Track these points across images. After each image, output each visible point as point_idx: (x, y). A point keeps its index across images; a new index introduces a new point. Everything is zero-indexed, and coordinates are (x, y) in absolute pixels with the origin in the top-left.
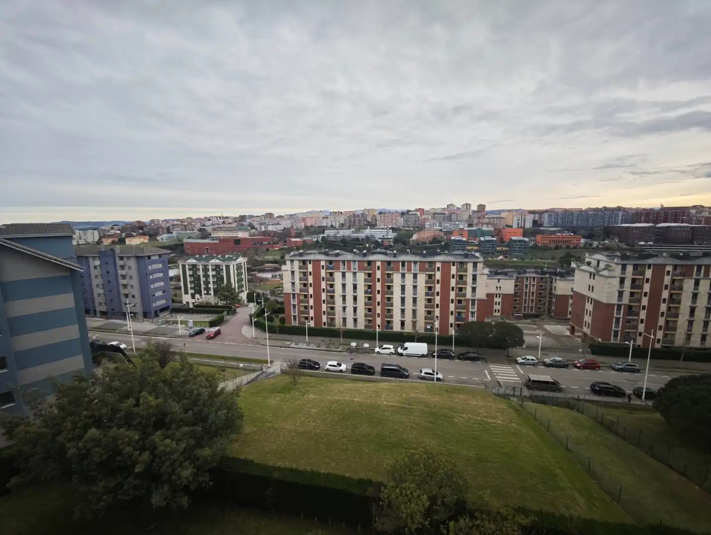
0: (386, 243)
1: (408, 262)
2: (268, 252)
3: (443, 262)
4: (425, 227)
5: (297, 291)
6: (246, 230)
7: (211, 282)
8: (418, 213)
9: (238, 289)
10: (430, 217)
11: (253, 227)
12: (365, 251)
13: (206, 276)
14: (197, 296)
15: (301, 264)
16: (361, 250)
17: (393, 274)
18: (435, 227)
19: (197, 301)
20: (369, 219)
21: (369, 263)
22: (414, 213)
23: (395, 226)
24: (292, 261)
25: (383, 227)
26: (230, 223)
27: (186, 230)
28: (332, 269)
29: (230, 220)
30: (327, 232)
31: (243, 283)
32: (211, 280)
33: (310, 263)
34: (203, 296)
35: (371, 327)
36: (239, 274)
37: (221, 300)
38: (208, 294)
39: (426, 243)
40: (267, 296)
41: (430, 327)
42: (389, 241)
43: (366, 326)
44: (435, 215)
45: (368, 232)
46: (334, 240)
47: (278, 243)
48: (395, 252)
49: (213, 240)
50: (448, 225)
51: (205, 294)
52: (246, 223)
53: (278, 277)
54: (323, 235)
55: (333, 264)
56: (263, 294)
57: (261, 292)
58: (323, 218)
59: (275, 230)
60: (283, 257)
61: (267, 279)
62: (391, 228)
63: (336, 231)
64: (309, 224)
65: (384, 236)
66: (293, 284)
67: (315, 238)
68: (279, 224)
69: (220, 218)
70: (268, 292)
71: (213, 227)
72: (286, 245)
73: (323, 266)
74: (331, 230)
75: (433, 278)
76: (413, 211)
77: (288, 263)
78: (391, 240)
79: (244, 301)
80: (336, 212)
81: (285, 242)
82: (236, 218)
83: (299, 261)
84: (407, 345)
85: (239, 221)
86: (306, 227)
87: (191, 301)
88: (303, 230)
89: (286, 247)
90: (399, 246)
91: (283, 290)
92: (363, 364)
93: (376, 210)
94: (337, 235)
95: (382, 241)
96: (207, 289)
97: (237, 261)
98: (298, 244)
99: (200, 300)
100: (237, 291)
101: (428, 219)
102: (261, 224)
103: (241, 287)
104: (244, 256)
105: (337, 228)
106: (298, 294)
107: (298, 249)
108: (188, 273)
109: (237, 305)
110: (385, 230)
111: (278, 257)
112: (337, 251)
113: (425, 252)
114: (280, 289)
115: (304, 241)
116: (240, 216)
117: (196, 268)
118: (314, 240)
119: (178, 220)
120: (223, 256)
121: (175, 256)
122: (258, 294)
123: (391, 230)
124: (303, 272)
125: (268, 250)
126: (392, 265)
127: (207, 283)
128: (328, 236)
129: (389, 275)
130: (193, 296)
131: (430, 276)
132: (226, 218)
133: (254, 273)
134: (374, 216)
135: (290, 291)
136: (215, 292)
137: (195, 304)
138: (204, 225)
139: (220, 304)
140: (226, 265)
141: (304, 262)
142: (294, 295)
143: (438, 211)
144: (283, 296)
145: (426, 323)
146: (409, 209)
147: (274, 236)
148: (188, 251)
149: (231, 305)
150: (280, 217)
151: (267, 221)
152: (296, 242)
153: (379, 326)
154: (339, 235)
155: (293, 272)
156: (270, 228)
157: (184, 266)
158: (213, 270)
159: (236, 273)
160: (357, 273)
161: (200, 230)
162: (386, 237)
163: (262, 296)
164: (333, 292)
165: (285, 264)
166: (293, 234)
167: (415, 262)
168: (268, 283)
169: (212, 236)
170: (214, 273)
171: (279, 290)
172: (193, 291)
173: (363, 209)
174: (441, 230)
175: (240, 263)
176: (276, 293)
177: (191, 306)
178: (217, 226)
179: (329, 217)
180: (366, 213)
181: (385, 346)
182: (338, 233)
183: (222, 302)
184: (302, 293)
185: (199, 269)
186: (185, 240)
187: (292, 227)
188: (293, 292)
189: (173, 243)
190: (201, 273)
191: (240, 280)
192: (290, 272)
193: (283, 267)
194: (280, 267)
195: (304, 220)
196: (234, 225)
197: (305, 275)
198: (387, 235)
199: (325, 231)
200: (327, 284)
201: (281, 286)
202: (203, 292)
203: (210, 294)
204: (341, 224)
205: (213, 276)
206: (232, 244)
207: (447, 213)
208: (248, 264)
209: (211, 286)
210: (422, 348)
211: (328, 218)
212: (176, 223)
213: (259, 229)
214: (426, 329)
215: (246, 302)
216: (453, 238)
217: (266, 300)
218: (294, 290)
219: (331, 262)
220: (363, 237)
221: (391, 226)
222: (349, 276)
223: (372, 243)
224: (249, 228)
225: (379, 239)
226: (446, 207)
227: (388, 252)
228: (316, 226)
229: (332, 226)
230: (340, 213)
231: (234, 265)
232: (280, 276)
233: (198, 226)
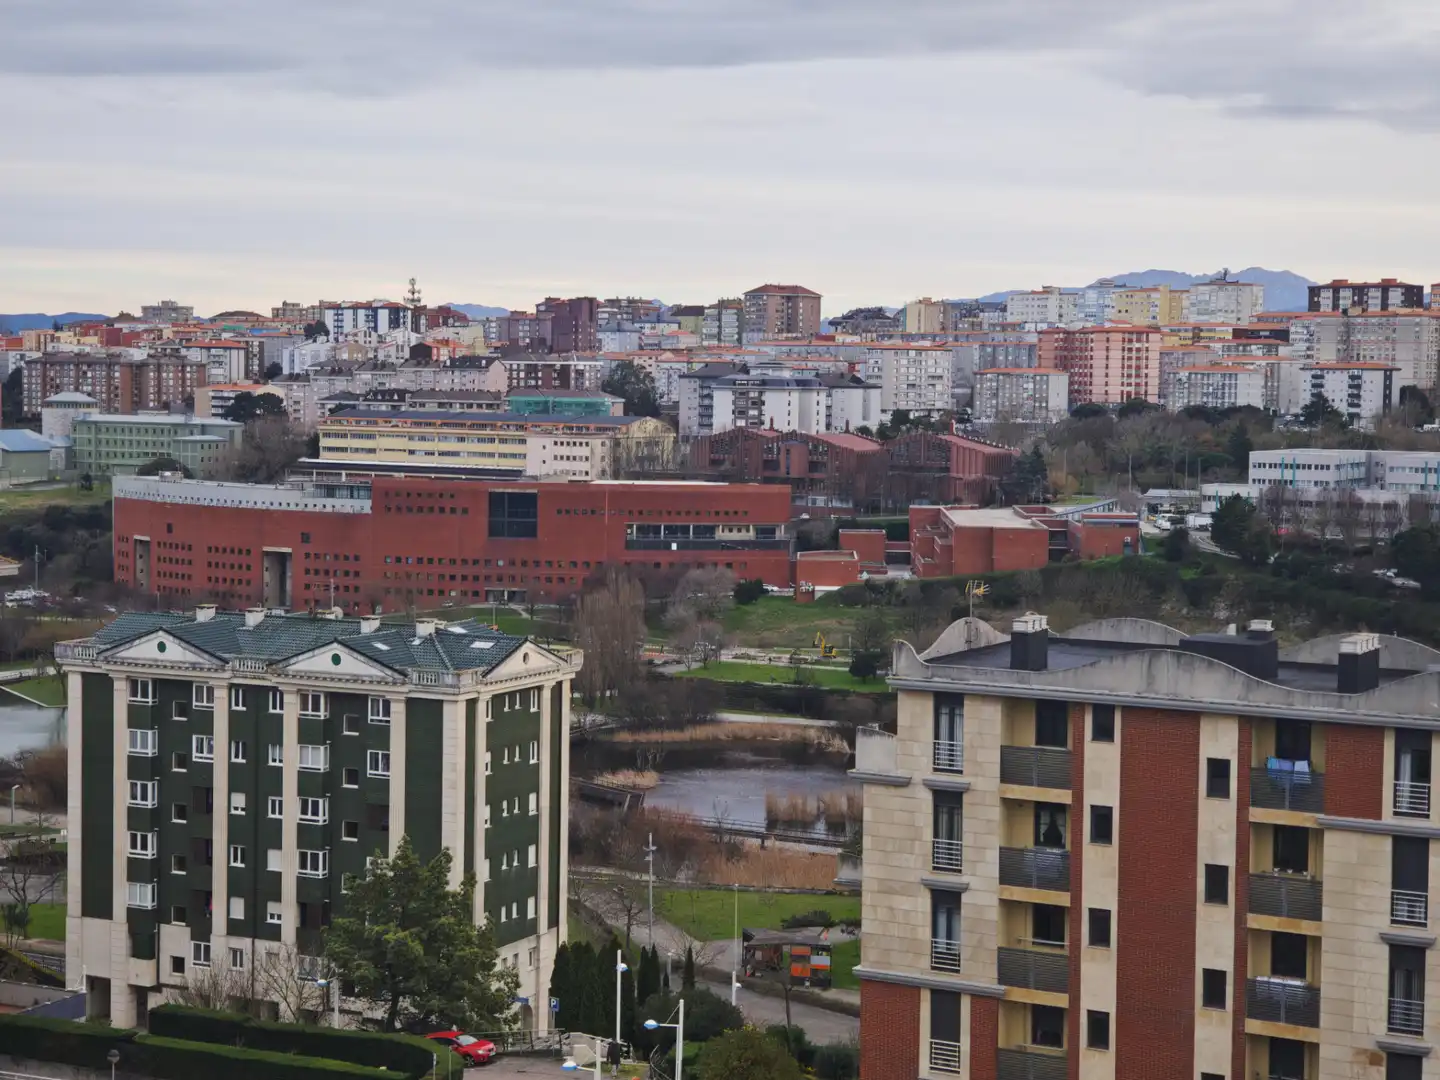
2: (758, 610)
5: (979, 973)
6: (583, 422)
7: (289, 836)
9: (491, 908)
11: (643, 403)
13: (258, 780)
14: (175, 938)
15: (1028, 738)
19: (168, 976)
24: (948, 703)
26: (469, 363)
27: (137, 404)
28: (1301, 796)
29: (469, 339)
30: (1266, 465)
31: (538, 856)
32: (290, 812)
33: (1103, 733)
34: (220, 942)
36: (512, 782)
37: (347, 990)
38: (255, 926)
40: (716, 990)
46: (1332, 534)
47: (834, 543)
49: (330, 491)
51: (234, 928)
52: (589, 367)
53: (820, 830)
54: (1227, 490)
55: (1317, 752)
56: (688, 968)
57: (669, 944)
58: (1238, 333)
59: (817, 428)
60: (869, 664)
61: (723, 843)
63: (1360, 455)
64: (1109, 385)
66: (946, 902)
67: (1154, 510)
68: (857, 383)
69: (395, 311)
70: (729, 955)
71: (341, 384)
72: (905, 560)
73: (1219, 768)
74: (1303, 442)
77: (917, 716)
79: (527, 1010)
80: (1360, 290)
81: (899, 532)
82: (517, 317)
83: (1013, 704)
85: (538, 344)
86: (1084, 411)
87: (127, 972)
88: (1061, 436)
89: (904, 575)
91: (854, 952)
94: (1366, 495)
96: (256, 886)
97: (505, 669)
98: (1005, 561)
99: (193, 974)
100: (480, 919)
102: (709, 378)
103: (511, 887)
104: (551, 635)
105: (1364, 425)
106: (978, 997)
107: (1005, 598)
108: (126, 742)
109: (467, 1040)
111: (833, 669)
112: (1362, 642)
114: (834, 936)
115: (1060, 534)
116: (551, 304)
117: (184, 710)
118: (1146, 528)
119: (85, 324)
120: (399, 630)
121: (40, 606)
122: (649, 963)
124: (1040, 807)
125: (750, 593)
127: (255, 834)
128: (1278, 497)
130: (144, 944)
132: (445, 315)
133: (623, 778)
135: (917, 968)
136: (315, 911)
137: (154, 1001)
138: (272, 372)
139: (337, 1021)
140: (411, 703)
141: (1053, 718)
142: (946, 1001)
144: (854, 998)
147: (802, 485)
148: (142, 574)
149: (423, 1042)
150: (868, 320)
151: (758, 350)
152: (989, 534)
154: (1383, 497)
155: (948, 802)
156: (782, 412)
157: (98, 689)
158: (309, 733)
159: (482, 773)
161: (241, 408)
163: (676, 985)
164: (1307, 1011)
165: (890, 727)
166: (970, 454)
168: (736, 874)
169: (325, 458)
170: (318, 759)
171: (820, 949)
172: (144, 897)
175: (525, 693)
176: (797, 969)
177: (122, 1015)
178: (364, 380)
179: (1296, 331)
182: (1372, 477)
183: (358, 1005)
184: (1019, 995)
185: (205, 722)
186: (126, 486)
187: (962, 411)
188: (945, 979)
189: (35, 503)
190: (219, 753)
191: (513, 834)
192: (926, 799)
193: (872, 753)
194: (839, 744)
195: (1069, 350)
196: (496, 379)
197: (1053, 838)
199: (1255, 456)
200: (1244, 937)
201: (835, 907)
202: (225, 908)
203: (274, 933)
204: (1404, 390)
205: (309, 783)
206: (472, 533)
208: (585, 704)
209: (284, 861)
211: (1283, 336)
212: (68, 343)
213: (688, 417)
215: (543, 1024)
217: (711, 1021)
218: (946, 960)
219: (1293, 736)
224: (614, 405)
228: (1176, 404)
229: (1318, 409)
230: (1396, 297)
231: (472, 704)
232: (836, 826)
233: (231, 372)
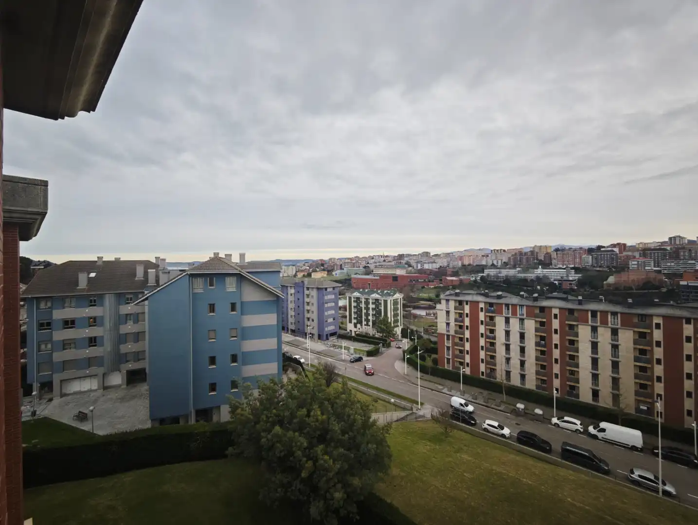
0: (566, 286)
1: (601, 312)
2: (424, 289)
3: (665, 317)
4: (629, 268)
5: (452, 333)
6: (403, 268)
7: (371, 315)
8: (616, 250)
9: (394, 324)
10: (637, 254)
11: (410, 266)
12: (536, 295)
13: (367, 309)
14: (359, 326)
15: (457, 304)
16: (530, 293)
17: (577, 325)
18: (647, 268)
19: (358, 330)
20: (541, 257)
21: (542, 309)
22: (609, 249)
23: (580, 266)
24: (447, 301)
25: (561, 266)
26: (390, 262)
27: (354, 267)
28: (493, 312)
29: (390, 259)
30: (486, 272)
31: (399, 318)
32: (371, 312)
33: (467, 304)
34: (364, 326)
35: (544, 389)
36: (396, 309)
37: (378, 332)
38: (367, 325)
39: (631, 289)
40: (420, 334)
41: (646, 408)
42: (571, 284)
43: (538, 387)
44: (646, 251)
45: (540, 271)
46: (495, 280)
47: (433, 282)
48: (580, 298)
49: (375, 276)
50: (673, 264)
51: (365, 325)
52: (403, 262)
53: (432, 315)
54: (482, 275)
55: (495, 307)
56: (417, 331)
57: (415, 328)
58: (482, 256)
59: (430, 268)
60: (438, 296)
61: (421, 317)
62: (572, 268)
63: (498, 270)
64: (466, 262)
65: (562, 278)
66: (448, 324)
67: (473, 277)
68: (435, 263)
69: (381, 256)
70: (422, 330)
71: (375, 264)
72: (442, 283)
73: (482, 308)
74: (491, 269)
75: (648, 338)
76: (608, 247)
77: (443, 302)
78: (574, 282)
79: (398, 335)
80: (498, 250)
81: (441, 280)
82: (395, 256)
83: (455, 301)
84: (603, 425)
85: (397, 259)
86: (463, 266)
87: (354, 329)
88: (460, 269)
89: (441, 285)
90: (585, 291)
91: (437, 330)
92: (535, 436)
93: (550, 247)
94: (499, 275)
95: (559, 284)
96: (367, 320)
97: (394, 296)
98: (454, 283)
99: (361, 330)
100: (393, 325)
101: (634, 257)
102: (417, 262)
103: (396, 321)
104: (401, 292)
105: (499, 266)
106: (452, 336)
107: (454, 288)
108: (353, 304)
109: (391, 338)
110: (565, 270)
111: (432, 295)
112: (500, 293)
113: (630, 301)
114: (434, 328)
115: (461, 280)
116: (399, 255)
117: (359, 300)
118: (471, 279)
119: (348, 259)
120: (382, 292)
121: (344, 289)
122: (412, 331)
123: (573, 271)
124: (459, 313)
125: (423, 287)
126: (576, 314)
127: (367, 315)
128: (488, 275)
129: (571, 327)
130: (355, 326)
131: (642, 335)
132: (387, 256)
133: (409, 309)
134: (547, 253)
135: (445, 332)
136: (374, 323)
137: (357, 333)
138: (368, 263)
139: (377, 336)
140: (384, 300)
141: (461, 303)
142: (448, 336)
143: (652, 246)
144: (436, 335)
145: (638, 402)
146: (601, 245)
147: (430, 274)
148: (354, 285)
149: (386, 338)
150: (436, 255)
151: (424, 259)
152: (452, 280)
153: (557, 390)
154: (502, 275)
155: (448, 312)
156: (426, 266)
157: (350, 298)
158: (373, 303)
159: (392, 308)
160: (525, 321)
161: (365, 267)
162: (565, 278)
163: (415, 333)
164: (494, 338)
165: (440, 303)
166: (449, 272)
167: (614, 314)
168: (422, 320)
169: (374, 273)
170: (374, 306)
171: (433, 329)
172: (355, 321)
173: (533, 246)
174: (659, 272)
175: (397, 299)
176: (430, 331)
177: (353, 334)
178: (378, 264)
179: (489, 255)
180: (537, 250)
181: (566, 418)
182: (500, 273)
183: (379, 334)
184: (457, 335)
185: (361, 302)
186: (353, 276)
187: (448, 266)
188: (448, 333)
189: (344, 278)
190: (363, 305)
191: (396, 315)
192: (445, 312)
193: (438, 306)
194: (434, 305)
195: (461, 258)
196: (393, 263)
197: (461, 317)
198: (567, 276)
199: (485, 270)
200: (486, 329)
201: (434, 324)
202: (364, 323)
203: (369, 326)
204: (504, 262)
205: (373, 309)
206: (390, 281)
207: (669, 248)
208: (404, 300)
209: (370, 318)
210: (633, 436)
211: (488, 256)
212: (347, 261)
213: (415, 267)
214: (638, 410)
215: (400, 337)
216: (683, 283)
217: (420, 337)
218: (448, 331)
219: (491, 305)
220: (532, 278)
221: (573, 266)
222: (514, 323)
223: (546, 285)
224: (407, 266)
225: (554, 280)
226: (667, 240)
227: (570, 297)
228: (475, 265)
229: (493, 265)
230: (502, 251)
231: (391, 300)
232: (434, 315)
233: (364, 264)
